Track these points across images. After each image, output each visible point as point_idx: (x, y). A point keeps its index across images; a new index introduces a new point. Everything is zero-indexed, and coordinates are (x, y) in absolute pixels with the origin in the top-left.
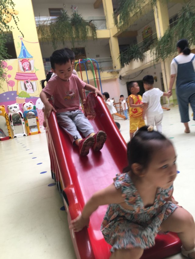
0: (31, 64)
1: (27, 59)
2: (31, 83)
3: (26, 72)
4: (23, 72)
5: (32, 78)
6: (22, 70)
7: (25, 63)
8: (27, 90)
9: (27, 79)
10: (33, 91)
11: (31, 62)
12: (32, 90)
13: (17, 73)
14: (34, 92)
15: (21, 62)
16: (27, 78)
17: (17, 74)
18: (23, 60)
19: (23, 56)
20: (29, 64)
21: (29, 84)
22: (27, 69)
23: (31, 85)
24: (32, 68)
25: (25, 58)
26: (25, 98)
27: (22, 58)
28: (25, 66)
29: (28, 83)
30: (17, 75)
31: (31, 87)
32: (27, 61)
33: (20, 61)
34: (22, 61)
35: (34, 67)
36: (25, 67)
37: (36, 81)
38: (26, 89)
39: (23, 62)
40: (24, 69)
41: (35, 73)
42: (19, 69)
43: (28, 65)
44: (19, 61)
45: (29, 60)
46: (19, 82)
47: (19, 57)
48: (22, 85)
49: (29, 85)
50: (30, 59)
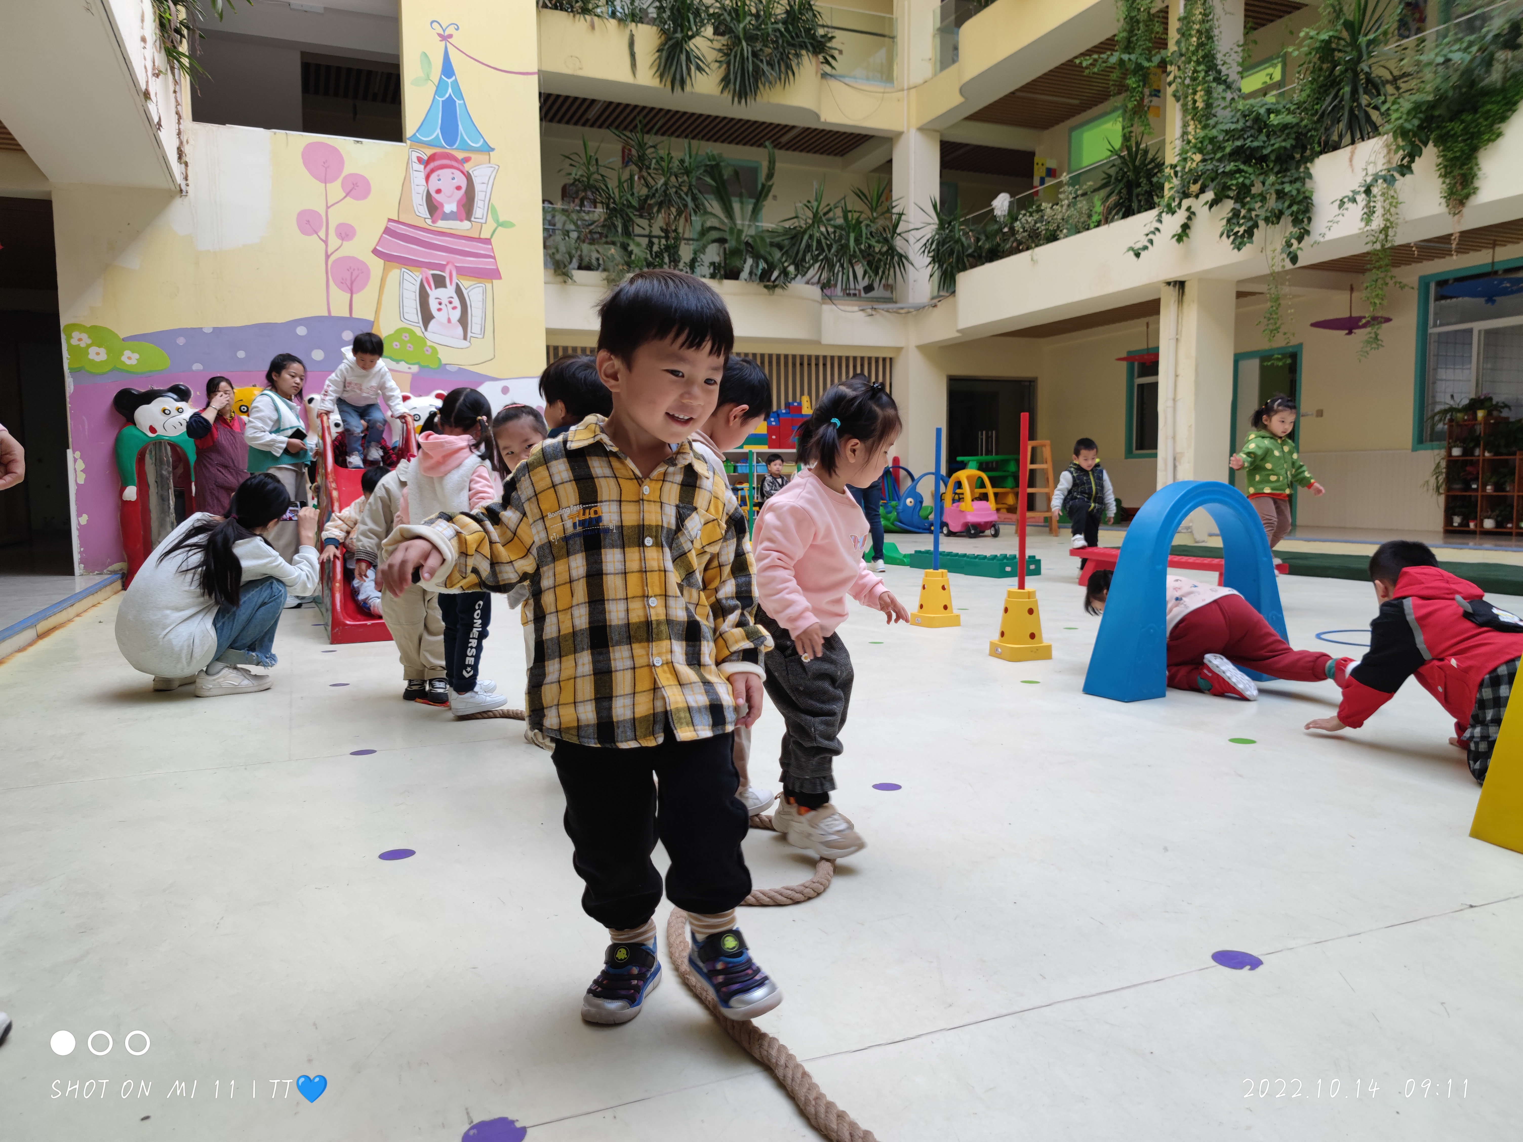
0: (478, 187)
1: (460, 155)
2: (459, 291)
3: (442, 225)
4: (422, 224)
5: (470, 262)
6: (423, 211)
7: (445, 173)
8: (432, 325)
9: (442, 267)
10: (465, 338)
11: (480, 174)
12: (460, 330)
13: (390, 220)
14: (465, 344)
15: (422, 167)
16: (440, 257)
17: (392, 225)
18: (432, 158)
19: (438, 131)
20: (464, 183)
21: (449, 291)
22: (450, 207)
23: (456, 302)
24: (479, 211)
25: (449, 150)
26: (415, 369)
27: (429, 144)
28: (438, 191)
29: (445, 286)
30: (387, 231)
31: (456, 314)
32: (457, 164)
33: (420, 160)
34: (427, 163)
35: (491, 209)
36: (437, 197)
37: (489, 286)
38: (427, 317)
39: (432, 165)
40: (433, 207)
41: (488, 241)
42: (403, 201)
43: (459, 188)
44: (414, 155)
45: (467, 160)
46: (395, 273)
47: (414, 138)
48: (406, 294)
49: (445, 301)
50: (473, 156)
